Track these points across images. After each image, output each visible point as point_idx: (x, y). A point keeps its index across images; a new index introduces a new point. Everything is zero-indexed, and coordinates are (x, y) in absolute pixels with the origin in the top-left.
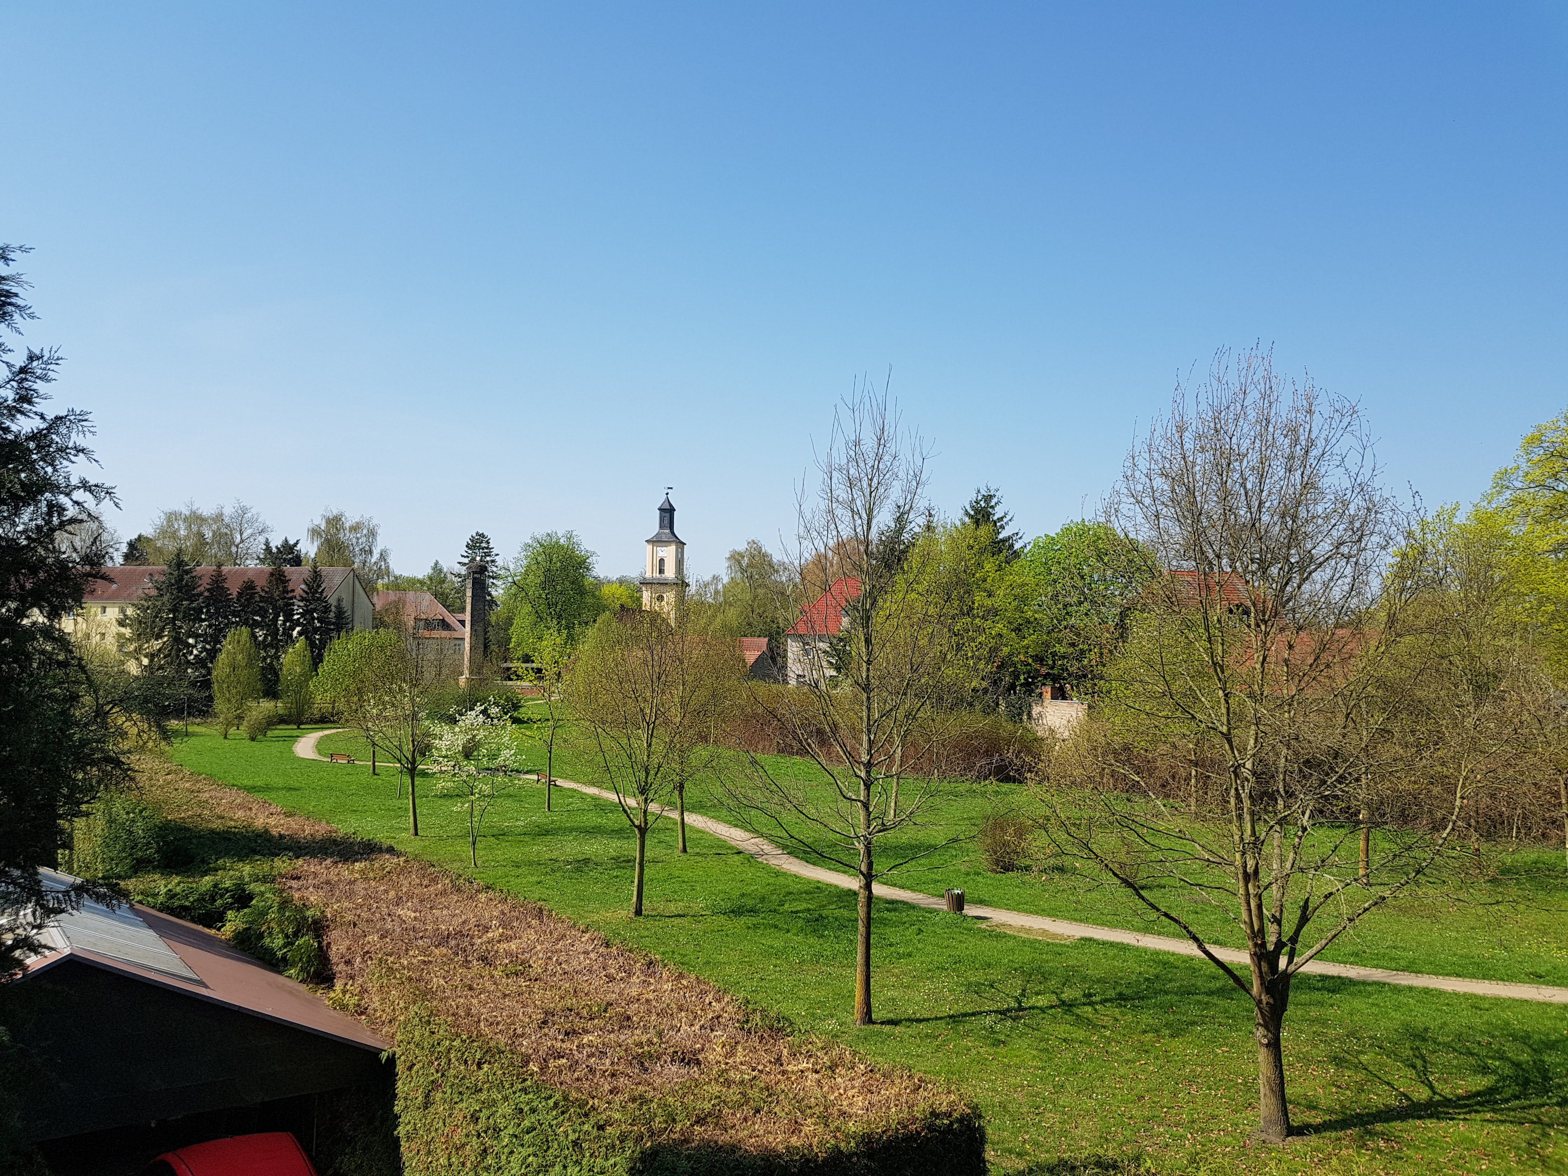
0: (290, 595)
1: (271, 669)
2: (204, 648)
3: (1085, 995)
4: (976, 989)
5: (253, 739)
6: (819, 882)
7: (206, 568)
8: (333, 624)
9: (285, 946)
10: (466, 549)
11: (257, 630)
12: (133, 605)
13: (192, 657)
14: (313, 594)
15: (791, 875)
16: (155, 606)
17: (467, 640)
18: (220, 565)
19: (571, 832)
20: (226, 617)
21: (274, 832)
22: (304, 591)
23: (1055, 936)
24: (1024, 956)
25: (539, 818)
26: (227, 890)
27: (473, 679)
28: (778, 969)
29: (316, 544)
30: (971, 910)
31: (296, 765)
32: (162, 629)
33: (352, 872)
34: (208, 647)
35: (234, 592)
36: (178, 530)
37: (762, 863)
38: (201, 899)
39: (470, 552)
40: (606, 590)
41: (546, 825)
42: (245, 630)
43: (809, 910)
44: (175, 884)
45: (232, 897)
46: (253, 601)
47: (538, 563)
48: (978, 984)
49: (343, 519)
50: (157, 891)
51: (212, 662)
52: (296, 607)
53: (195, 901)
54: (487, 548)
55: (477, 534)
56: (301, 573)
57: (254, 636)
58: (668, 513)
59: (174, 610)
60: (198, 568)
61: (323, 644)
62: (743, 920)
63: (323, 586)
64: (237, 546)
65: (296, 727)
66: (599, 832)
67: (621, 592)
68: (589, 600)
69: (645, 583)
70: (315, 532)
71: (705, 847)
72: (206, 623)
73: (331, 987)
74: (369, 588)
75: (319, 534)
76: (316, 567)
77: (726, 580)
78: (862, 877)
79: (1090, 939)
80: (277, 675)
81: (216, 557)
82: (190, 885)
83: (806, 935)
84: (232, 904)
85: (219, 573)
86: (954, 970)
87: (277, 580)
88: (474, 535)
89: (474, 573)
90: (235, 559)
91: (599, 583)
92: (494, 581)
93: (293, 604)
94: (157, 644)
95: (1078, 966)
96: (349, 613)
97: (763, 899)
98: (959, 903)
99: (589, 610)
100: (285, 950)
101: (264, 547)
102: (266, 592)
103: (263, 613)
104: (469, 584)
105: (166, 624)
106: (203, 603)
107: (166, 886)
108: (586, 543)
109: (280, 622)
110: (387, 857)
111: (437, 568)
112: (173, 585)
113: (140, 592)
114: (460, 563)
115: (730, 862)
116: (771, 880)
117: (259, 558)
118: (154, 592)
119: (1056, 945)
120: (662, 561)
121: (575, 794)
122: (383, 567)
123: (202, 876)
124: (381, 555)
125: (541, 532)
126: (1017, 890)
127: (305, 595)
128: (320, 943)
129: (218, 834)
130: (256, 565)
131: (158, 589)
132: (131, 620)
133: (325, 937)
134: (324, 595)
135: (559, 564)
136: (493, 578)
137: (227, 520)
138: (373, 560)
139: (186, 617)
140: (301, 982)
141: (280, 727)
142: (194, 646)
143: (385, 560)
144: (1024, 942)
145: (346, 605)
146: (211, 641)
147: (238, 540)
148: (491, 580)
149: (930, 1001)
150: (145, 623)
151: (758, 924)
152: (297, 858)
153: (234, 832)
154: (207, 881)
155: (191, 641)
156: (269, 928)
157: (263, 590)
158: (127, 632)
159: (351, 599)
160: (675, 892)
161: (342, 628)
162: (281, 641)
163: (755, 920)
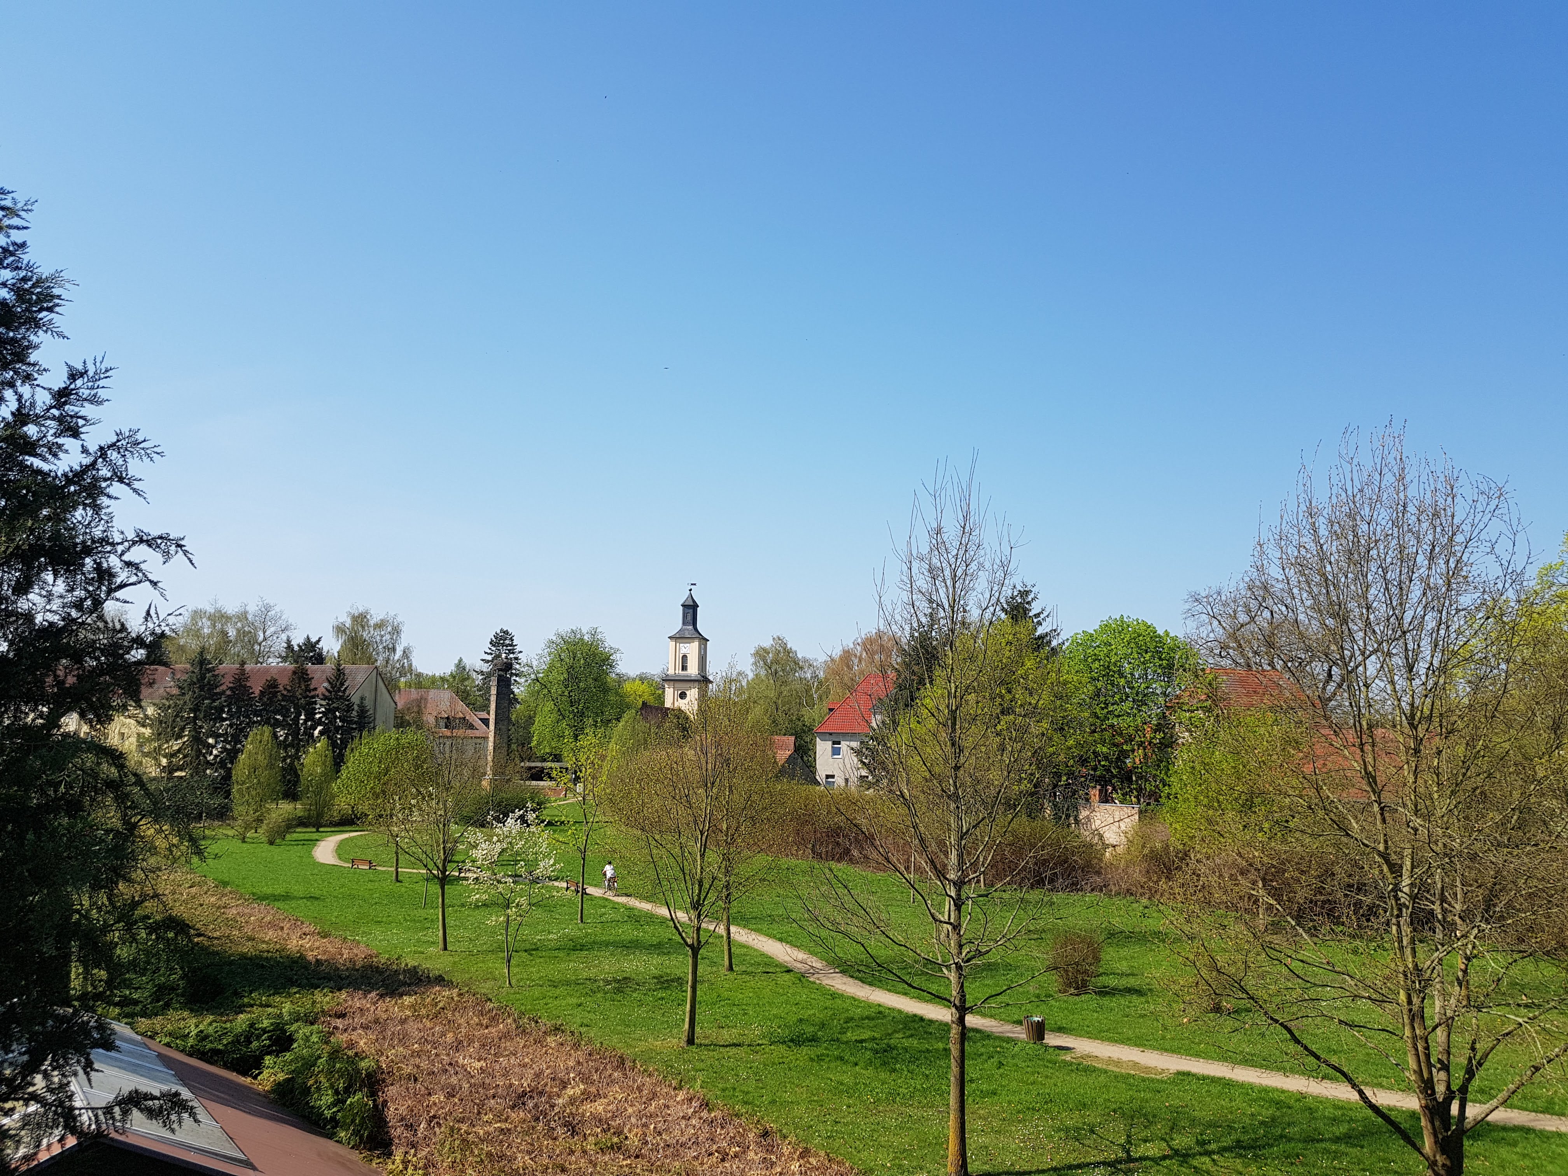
0: (313, 693)
1: (291, 770)
2: (223, 748)
3: (1198, 1142)
4: (1075, 1135)
5: (271, 843)
6: (879, 1005)
7: (228, 667)
8: (355, 723)
9: (334, 1104)
10: (490, 646)
11: (278, 730)
12: (154, 704)
13: (212, 757)
14: (336, 692)
15: (849, 998)
16: (176, 705)
17: (491, 739)
18: (243, 663)
19: (607, 946)
20: (248, 716)
21: (310, 956)
22: (326, 689)
23: (1147, 1069)
24: (1121, 1095)
25: (572, 930)
26: (264, 1031)
27: (496, 780)
28: (852, 1110)
29: (340, 642)
30: (1052, 1040)
31: (316, 871)
32: (183, 729)
33: (402, 1008)
34: (228, 747)
35: (257, 690)
36: (202, 628)
37: (814, 983)
38: (236, 1041)
39: (494, 649)
40: (628, 687)
41: (581, 938)
42: (267, 730)
43: (874, 1039)
44: (208, 1023)
45: (270, 1038)
46: (276, 700)
47: (562, 660)
48: (1078, 1129)
49: (368, 617)
50: (187, 1032)
51: (232, 763)
52: (318, 706)
53: (229, 1043)
54: (511, 645)
55: (502, 631)
56: (323, 671)
57: (275, 736)
58: (691, 609)
59: (195, 709)
60: (220, 666)
61: (344, 743)
62: (805, 1050)
63: (346, 684)
64: (260, 644)
65: (314, 830)
66: (636, 947)
67: (643, 692)
68: (612, 698)
69: (667, 680)
70: (340, 630)
71: (752, 965)
72: (227, 722)
73: (390, 1154)
74: (391, 686)
75: (344, 631)
76: (339, 665)
77: (751, 676)
78: (954, 1010)
79: (1188, 1074)
80: (297, 776)
81: (238, 656)
82: (224, 1025)
83: (877, 1068)
84: (269, 1046)
85: (242, 671)
86: (1047, 1111)
87: (299, 679)
88: (498, 632)
89: (500, 670)
90: (257, 657)
91: (621, 679)
92: (517, 679)
93: (315, 703)
94: (176, 745)
95: (1182, 1107)
96: (371, 712)
97: (823, 1025)
98: (1039, 1031)
99: (612, 708)
100: (335, 1109)
101: (286, 645)
102: (288, 691)
103: (285, 713)
104: (494, 682)
105: (187, 724)
106: (225, 701)
107: (197, 1026)
108: (610, 640)
109: (301, 722)
110: (438, 988)
111: (460, 666)
112: (195, 684)
113: (162, 690)
114: (483, 660)
115: (780, 981)
116: (828, 1003)
117: (280, 656)
118: (175, 691)
119: (1152, 1080)
120: (685, 657)
121: (607, 903)
122: (406, 664)
123: (237, 1013)
124: (404, 652)
125: (565, 628)
126: (1096, 1015)
127: (327, 694)
128: (374, 1101)
129: (251, 959)
130: (278, 663)
131: (180, 687)
132: (151, 720)
133: (380, 1094)
134: (347, 693)
135: (582, 661)
136: (517, 675)
137: (250, 617)
138: (396, 658)
139: (207, 717)
140: (352, 1148)
141: (298, 830)
142: (213, 747)
143: (408, 658)
144: (1116, 1077)
145: (368, 703)
146: (231, 741)
147: (261, 638)
148: (514, 678)
149: (1027, 1149)
150: (165, 723)
151: (822, 1055)
152: (340, 990)
153: (267, 958)
154: (242, 1021)
155: (211, 741)
156: (316, 1082)
157: (285, 689)
158: (147, 732)
159: (373, 697)
160: (727, 1017)
161: (364, 728)
162: (301, 740)
163: (820, 1051)
